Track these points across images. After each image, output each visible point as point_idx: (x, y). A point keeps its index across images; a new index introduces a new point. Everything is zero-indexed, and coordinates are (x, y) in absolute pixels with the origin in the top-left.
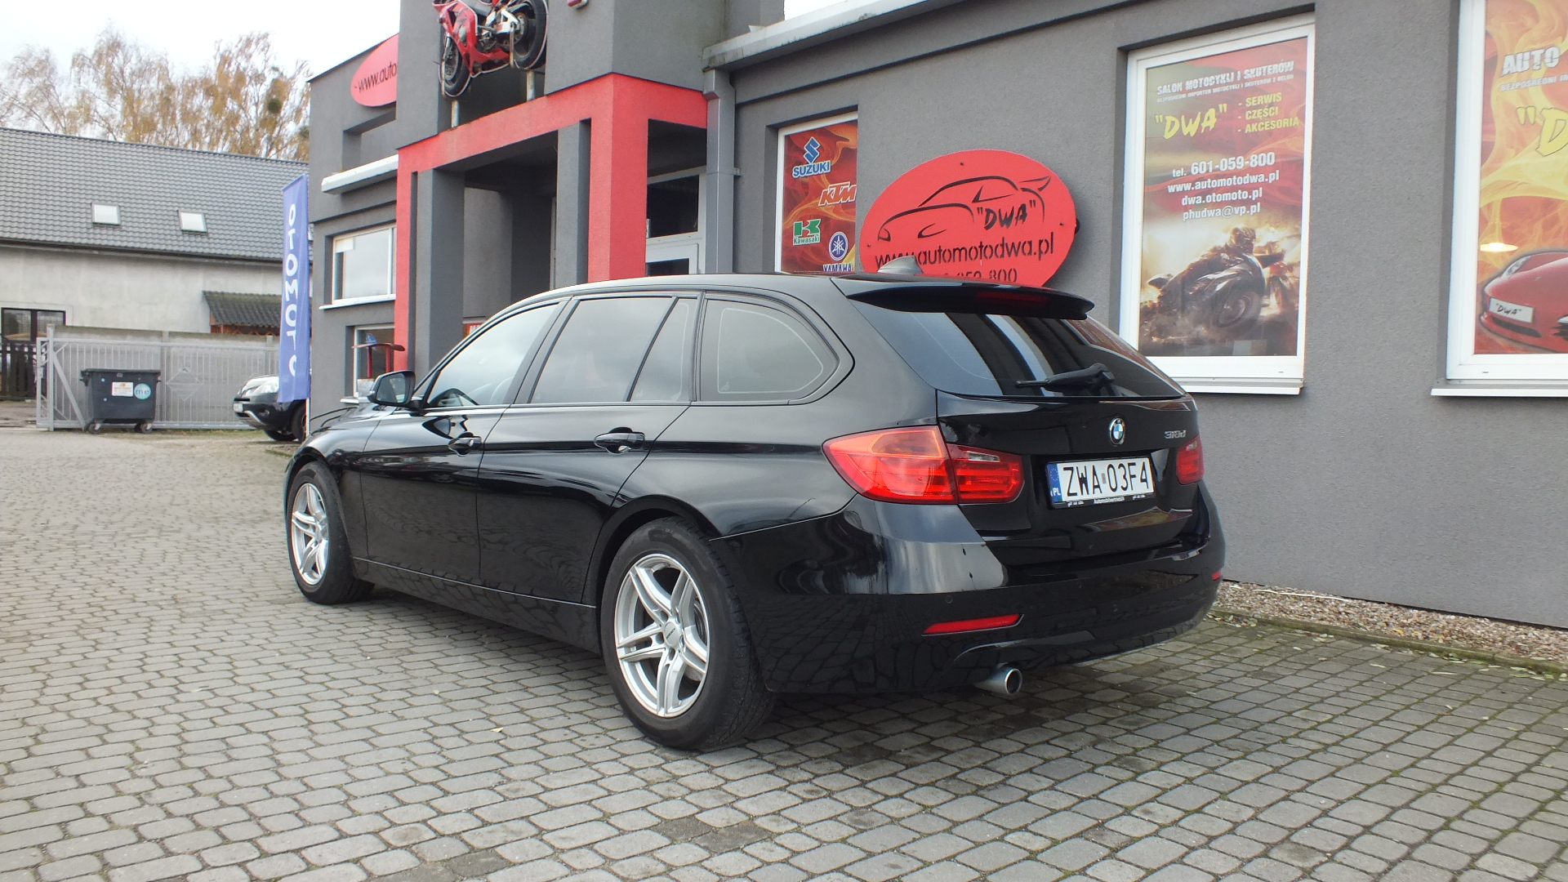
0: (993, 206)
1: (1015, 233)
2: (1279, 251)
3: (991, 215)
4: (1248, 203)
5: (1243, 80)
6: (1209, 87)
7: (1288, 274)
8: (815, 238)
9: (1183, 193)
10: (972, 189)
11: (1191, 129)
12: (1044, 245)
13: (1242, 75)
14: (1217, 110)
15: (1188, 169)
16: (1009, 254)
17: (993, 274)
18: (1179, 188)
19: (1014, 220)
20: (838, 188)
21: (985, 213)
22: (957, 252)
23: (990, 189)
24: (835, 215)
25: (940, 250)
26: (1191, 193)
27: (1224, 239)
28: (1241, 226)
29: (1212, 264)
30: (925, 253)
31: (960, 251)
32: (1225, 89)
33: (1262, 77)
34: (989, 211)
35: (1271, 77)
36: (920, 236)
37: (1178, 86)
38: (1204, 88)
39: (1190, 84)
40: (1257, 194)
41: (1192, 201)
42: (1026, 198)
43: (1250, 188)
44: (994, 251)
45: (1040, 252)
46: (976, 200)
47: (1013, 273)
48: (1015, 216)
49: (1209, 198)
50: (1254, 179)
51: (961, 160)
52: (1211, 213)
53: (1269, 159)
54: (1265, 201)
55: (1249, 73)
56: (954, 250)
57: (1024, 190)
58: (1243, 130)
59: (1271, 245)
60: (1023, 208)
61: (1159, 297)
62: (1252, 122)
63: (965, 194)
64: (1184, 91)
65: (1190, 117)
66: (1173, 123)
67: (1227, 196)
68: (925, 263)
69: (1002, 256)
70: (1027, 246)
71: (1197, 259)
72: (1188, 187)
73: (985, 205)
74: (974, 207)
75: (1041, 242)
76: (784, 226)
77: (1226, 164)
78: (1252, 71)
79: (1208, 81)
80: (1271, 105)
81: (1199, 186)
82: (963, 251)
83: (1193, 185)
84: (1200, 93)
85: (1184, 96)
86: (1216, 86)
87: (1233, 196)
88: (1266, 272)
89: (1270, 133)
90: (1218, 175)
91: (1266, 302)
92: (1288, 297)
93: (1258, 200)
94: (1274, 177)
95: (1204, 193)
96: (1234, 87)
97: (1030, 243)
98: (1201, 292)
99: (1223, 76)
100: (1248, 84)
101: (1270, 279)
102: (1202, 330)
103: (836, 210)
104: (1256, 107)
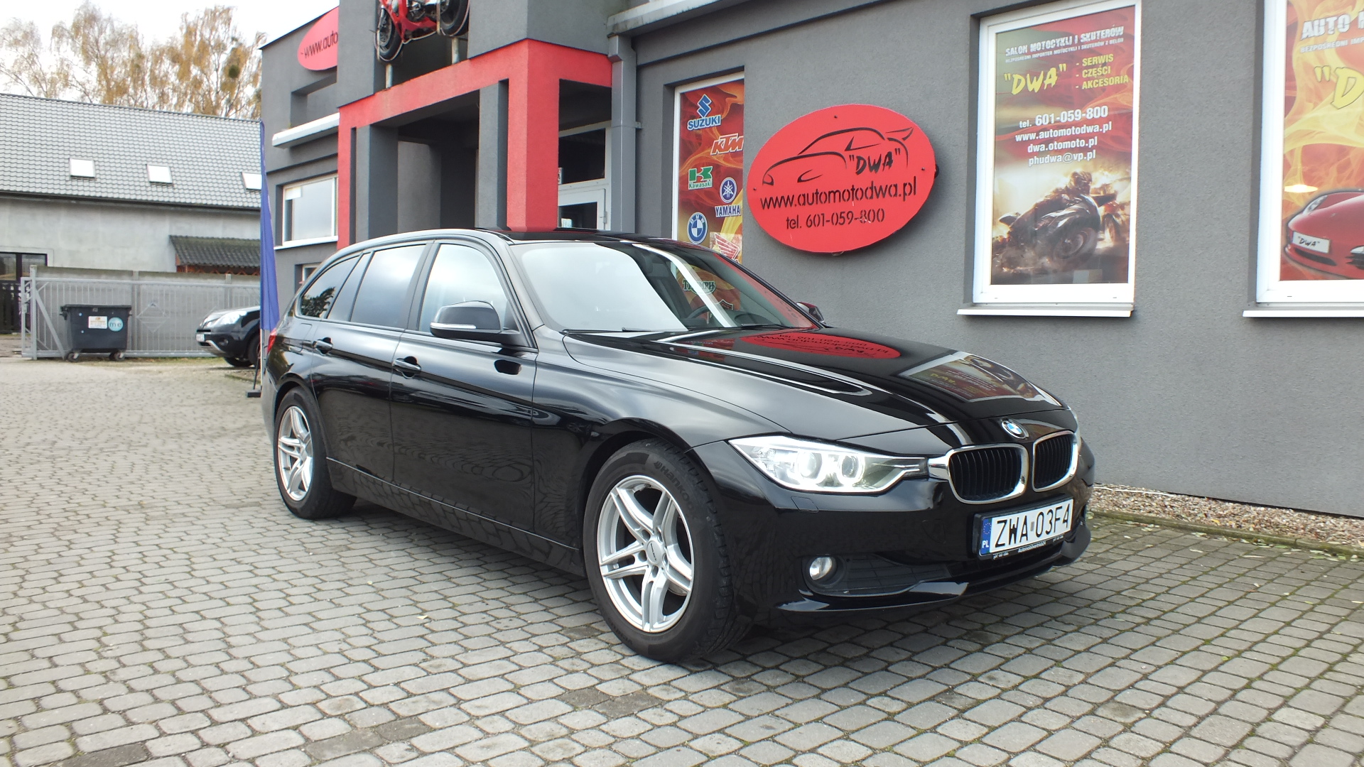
0: (864, 154)
1: (882, 178)
2: (1112, 192)
3: (862, 162)
4: (1085, 150)
5: (1080, 43)
6: (1050, 49)
7: (1120, 212)
8: (708, 183)
9: (1029, 142)
10: (843, 140)
11: (1035, 86)
12: (908, 188)
13: (1079, 39)
14: (1058, 69)
15: (1032, 121)
16: (878, 196)
17: (863, 213)
18: (1026, 137)
19: (881, 166)
20: (728, 139)
21: (856, 160)
22: (832, 195)
23: (860, 139)
24: (723, 162)
25: (817, 193)
26: (1036, 142)
27: (1065, 182)
28: (1079, 170)
29: (1055, 203)
30: (804, 195)
31: (835, 193)
32: (1065, 50)
33: (1096, 41)
34: (859, 158)
35: (1104, 40)
36: (799, 180)
37: (1024, 49)
38: (1046, 50)
39: (1034, 47)
40: (1093, 142)
41: (1036, 148)
42: (891, 147)
43: (1087, 137)
44: (864, 193)
45: (905, 194)
46: (848, 149)
47: (881, 213)
48: (882, 162)
49: (1051, 146)
50: (1090, 129)
51: (834, 114)
52: (1053, 159)
53: (1103, 112)
54: (1100, 149)
55: (1085, 37)
56: (830, 193)
57: (890, 139)
58: (1081, 87)
59: (1104, 187)
60: (889, 155)
61: (1009, 233)
62: (1088, 79)
63: (839, 143)
64: (1029, 53)
65: (1035, 75)
66: (1019, 81)
67: (1067, 145)
68: (804, 204)
69: (871, 197)
70: (893, 189)
71: (1042, 200)
72: (1033, 136)
73: (856, 153)
74: (846, 155)
75: (905, 185)
76: (680, 173)
77: (1066, 116)
78: (1088, 35)
79: (1050, 44)
80: (1104, 64)
81: (1043, 135)
82: (837, 194)
83: (1038, 135)
84: (1042, 54)
85: (1029, 57)
86: (1056, 48)
87: (1072, 144)
88: (1101, 211)
89: (1103, 89)
90: (1059, 126)
91: (1101, 236)
92: (1121, 232)
93: (1094, 147)
94: (1107, 127)
95: (1047, 142)
96: (1072, 49)
97: (896, 186)
98: (1045, 228)
99: (1063, 40)
100: (1084, 47)
101: (1104, 217)
102: (1046, 261)
103: (726, 159)
104: (1092, 67)
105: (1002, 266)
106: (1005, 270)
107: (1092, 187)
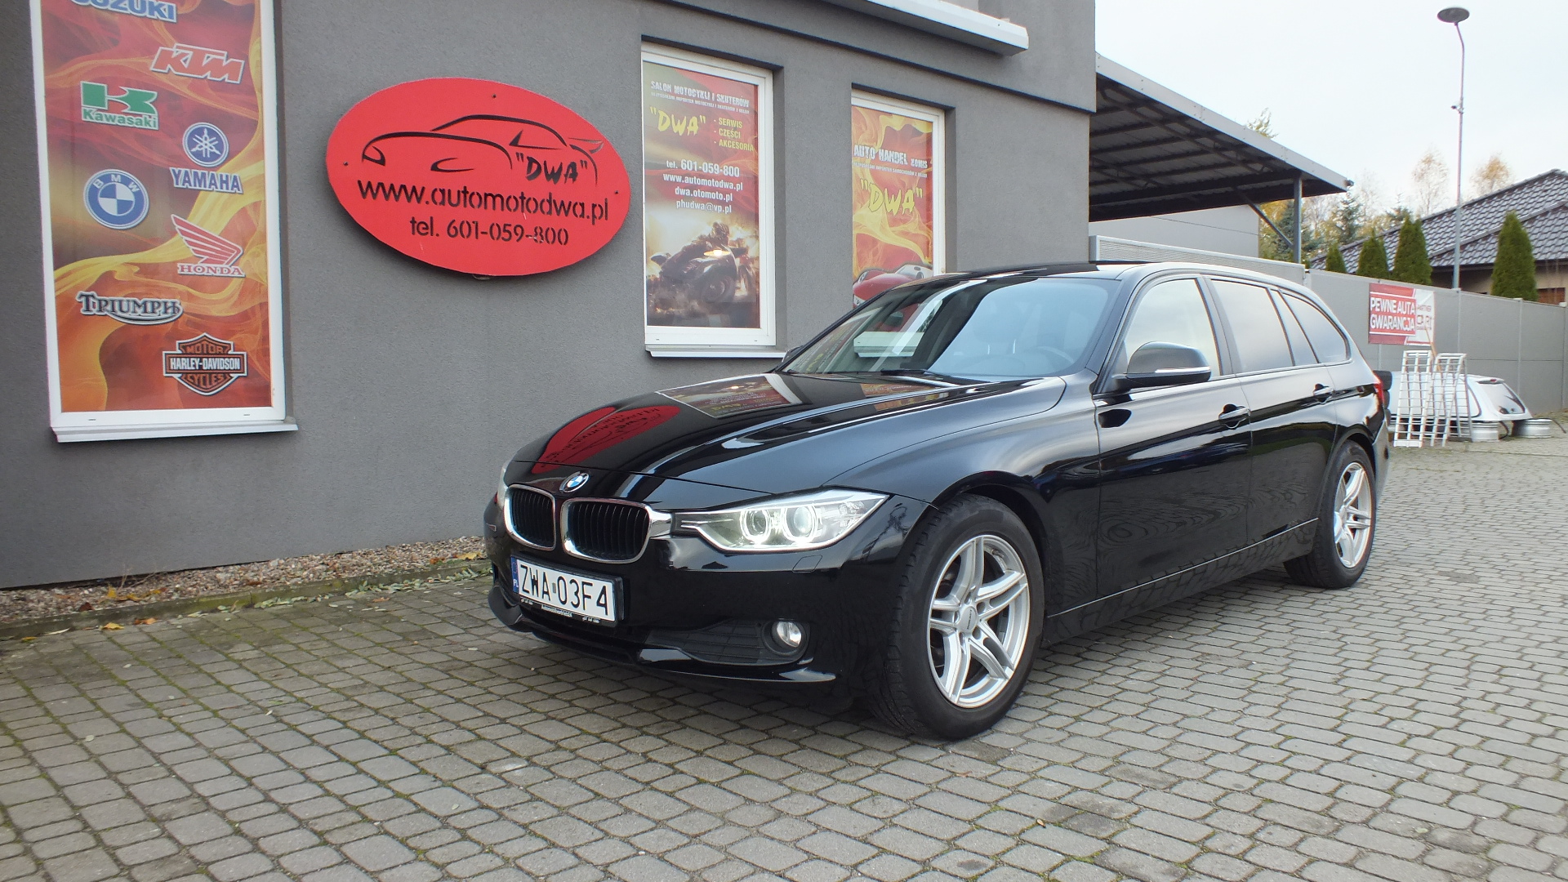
0: (539, 156)
1: (563, 191)
2: (745, 246)
3: (535, 166)
4: (723, 203)
5: (716, 102)
6: (691, 98)
7: (751, 265)
8: (151, 121)
9: (676, 184)
10: (513, 129)
11: (679, 129)
12: (598, 210)
13: (716, 98)
14: (699, 120)
15: (678, 163)
16: (558, 212)
17: (539, 231)
18: (673, 178)
19: (562, 177)
20: (198, 56)
21: (526, 162)
22: (490, 199)
23: (531, 135)
24: (188, 92)
25: (465, 192)
26: (686, 186)
27: (708, 230)
28: (719, 222)
29: (698, 249)
30: (443, 191)
31: (494, 198)
32: (704, 104)
33: (728, 105)
34: (531, 161)
35: (736, 107)
36: (435, 168)
37: (667, 87)
38: (687, 97)
39: (678, 89)
40: (729, 198)
41: (683, 192)
42: (577, 157)
43: (725, 192)
44: (539, 205)
45: (594, 216)
46: (515, 143)
47: (563, 234)
48: (564, 171)
49: (696, 193)
50: (726, 185)
51: (493, 90)
52: (698, 206)
53: (735, 172)
54: (733, 203)
55: (721, 98)
56: (486, 195)
57: (574, 147)
58: (718, 143)
59: (739, 241)
60: (573, 166)
61: (660, 273)
62: (724, 138)
63: (503, 133)
64: (672, 93)
65: (679, 118)
66: (665, 118)
67: (708, 195)
68: (443, 203)
69: (550, 212)
70: (578, 208)
71: (689, 244)
72: (679, 179)
73: (527, 153)
74: (512, 151)
75: (594, 206)
76: (46, 81)
77: (707, 167)
78: (722, 97)
79: (692, 92)
80: (735, 129)
81: (688, 180)
82: (498, 200)
83: (683, 179)
84: (685, 100)
85: (673, 98)
86: (696, 98)
87: (713, 196)
88: (737, 261)
89: (736, 151)
90: (701, 176)
91: (738, 285)
92: (754, 283)
93: (730, 203)
94: (739, 187)
95: (692, 188)
96: (710, 105)
97: (582, 205)
98: (692, 272)
99: (702, 93)
100: (720, 107)
101: (740, 268)
102: (695, 304)
103: (192, 87)
104: (726, 127)
105: (656, 306)
106: (659, 310)
107: (730, 239)
